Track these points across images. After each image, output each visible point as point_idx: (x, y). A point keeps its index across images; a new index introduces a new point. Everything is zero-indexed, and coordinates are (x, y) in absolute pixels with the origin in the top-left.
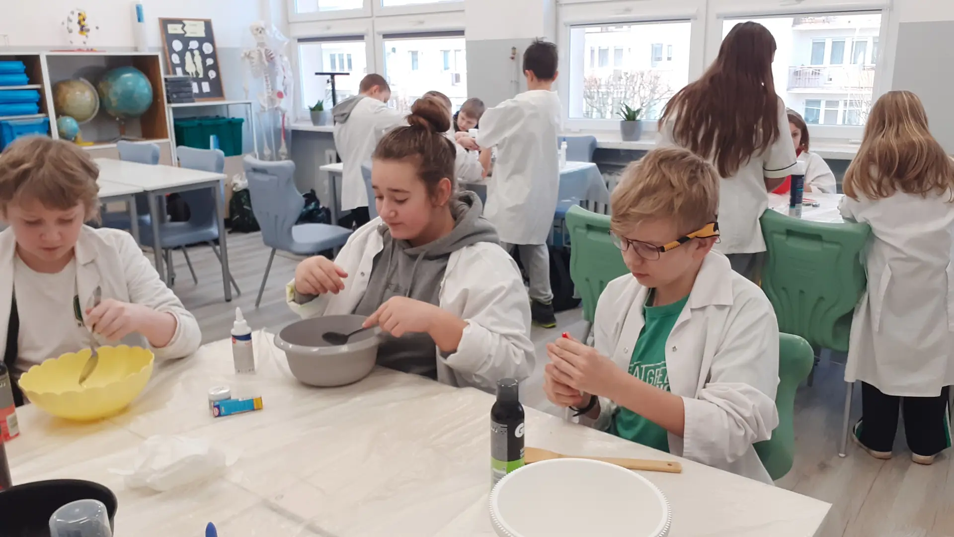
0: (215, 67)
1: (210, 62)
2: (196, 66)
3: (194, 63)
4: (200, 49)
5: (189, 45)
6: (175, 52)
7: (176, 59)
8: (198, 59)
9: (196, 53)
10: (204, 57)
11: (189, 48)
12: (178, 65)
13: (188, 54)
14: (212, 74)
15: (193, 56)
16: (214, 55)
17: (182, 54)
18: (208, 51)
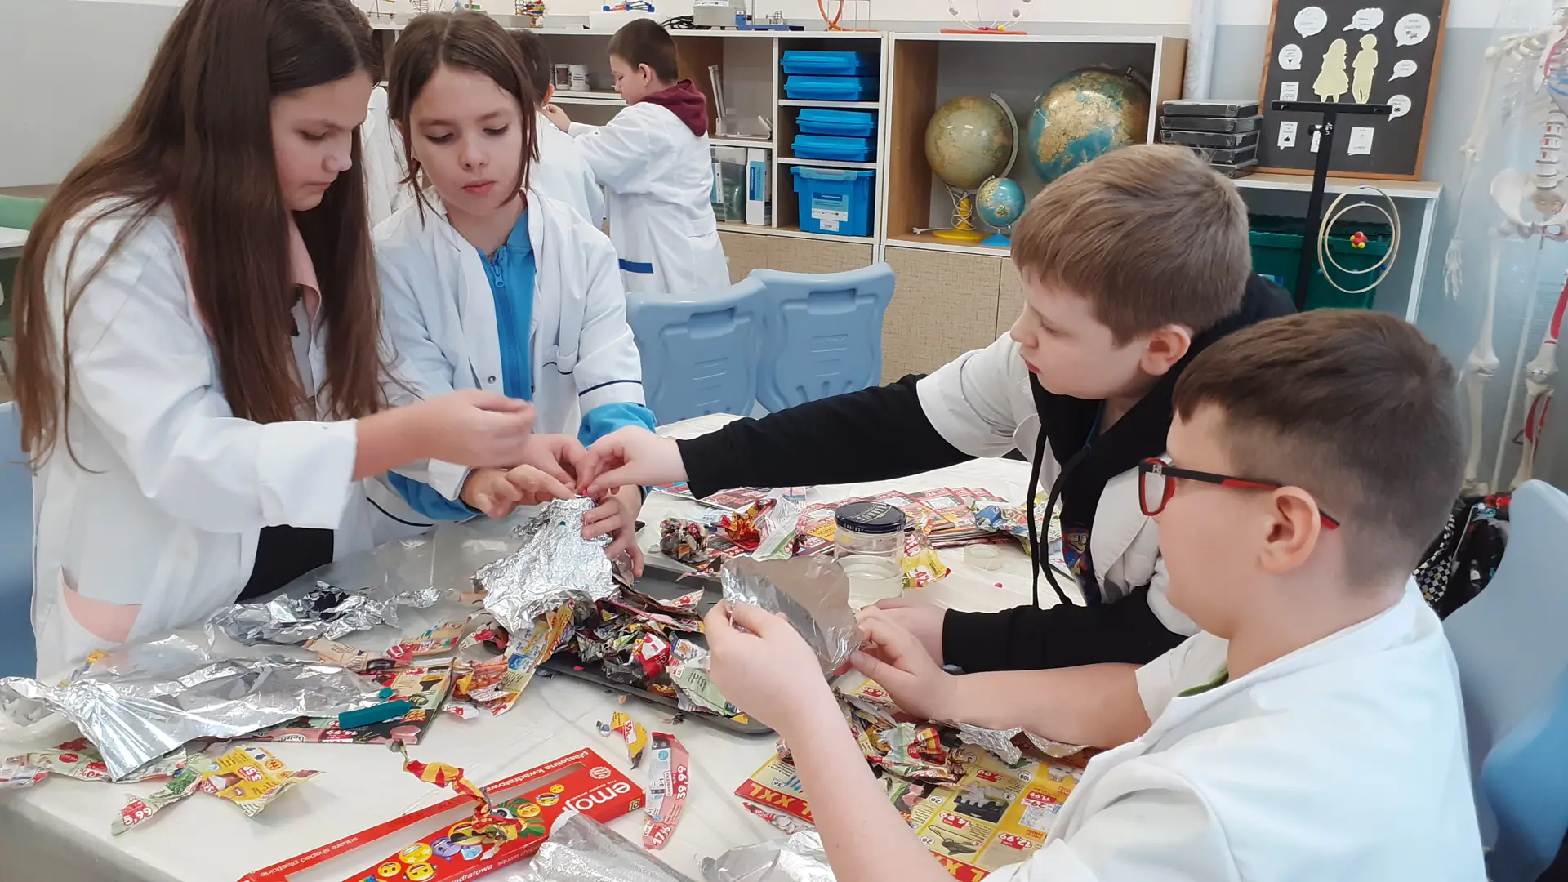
0: (1417, 87)
1: (1405, 68)
2: (1351, 83)
3: (1350, 71)
4: (1385, 33)
5: (1350, 21)
6: (1295, 38)
7: (1291, 57)
8: (1368, 60)
9: (1369, 42)
10: (1389, 51)
11: (1346, 29)
12: (1291, 76)
13: (1339, 47)
14: (1401, 105)
15: (1353, 50)
16: (1425, 53)
17: (1315, 49)
18: (1415, 36)
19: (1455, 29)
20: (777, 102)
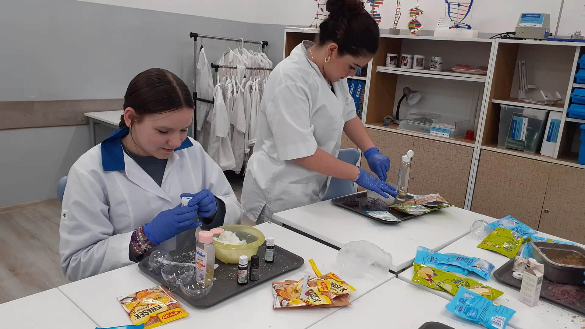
20: (571, 85)
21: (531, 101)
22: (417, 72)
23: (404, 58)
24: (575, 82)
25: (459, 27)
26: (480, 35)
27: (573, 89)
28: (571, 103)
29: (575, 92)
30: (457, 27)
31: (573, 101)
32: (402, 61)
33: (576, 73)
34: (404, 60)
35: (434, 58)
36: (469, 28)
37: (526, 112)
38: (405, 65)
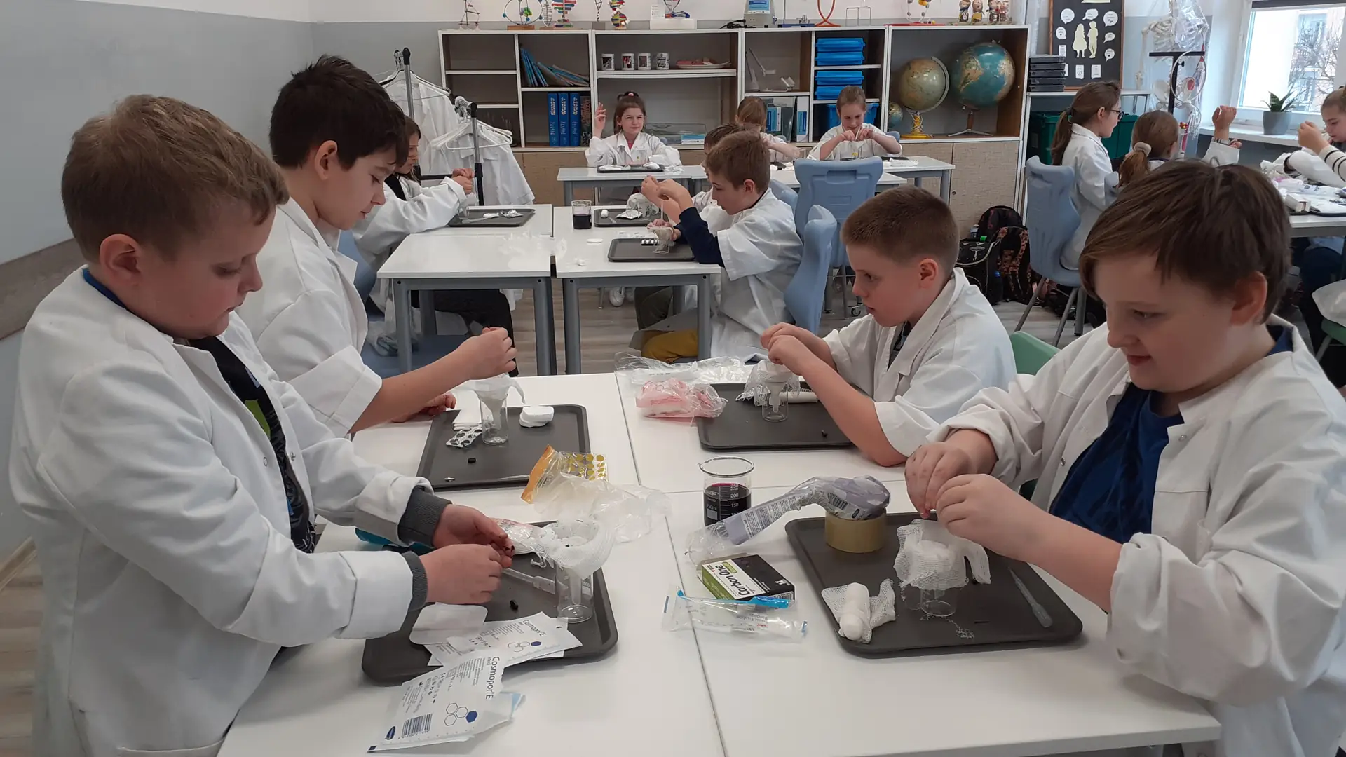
0: (1117, 45)
1: (1110, 37)
2: (1088, 44)
5: (1083, 15)
6: (1062, 24)
7: (1061, 33)
8: (1094, 32)
9: (1093, 25)
12: (1062, 42)
13: (1081, 27)
14: (1110, 54)
16: (1118, 29)
18: (1111, 22)
19: (1128, 18)
20: (813, 68)
21: (767, 90)
22: (646, 73)
23: (627, 58)
24: (816, 65)
25: (676, 16)
26: (700, 24)
27: (816, 71)
28: (816, 85)
29: (818, 75)
30: (673, 15)
31: (818, 83)
32: (625, 62)
33: (816, 56)
34: (627, 60)
35: (662, 55)
36: (687, 16)
37: (775, 102)
38: (629, 66)
